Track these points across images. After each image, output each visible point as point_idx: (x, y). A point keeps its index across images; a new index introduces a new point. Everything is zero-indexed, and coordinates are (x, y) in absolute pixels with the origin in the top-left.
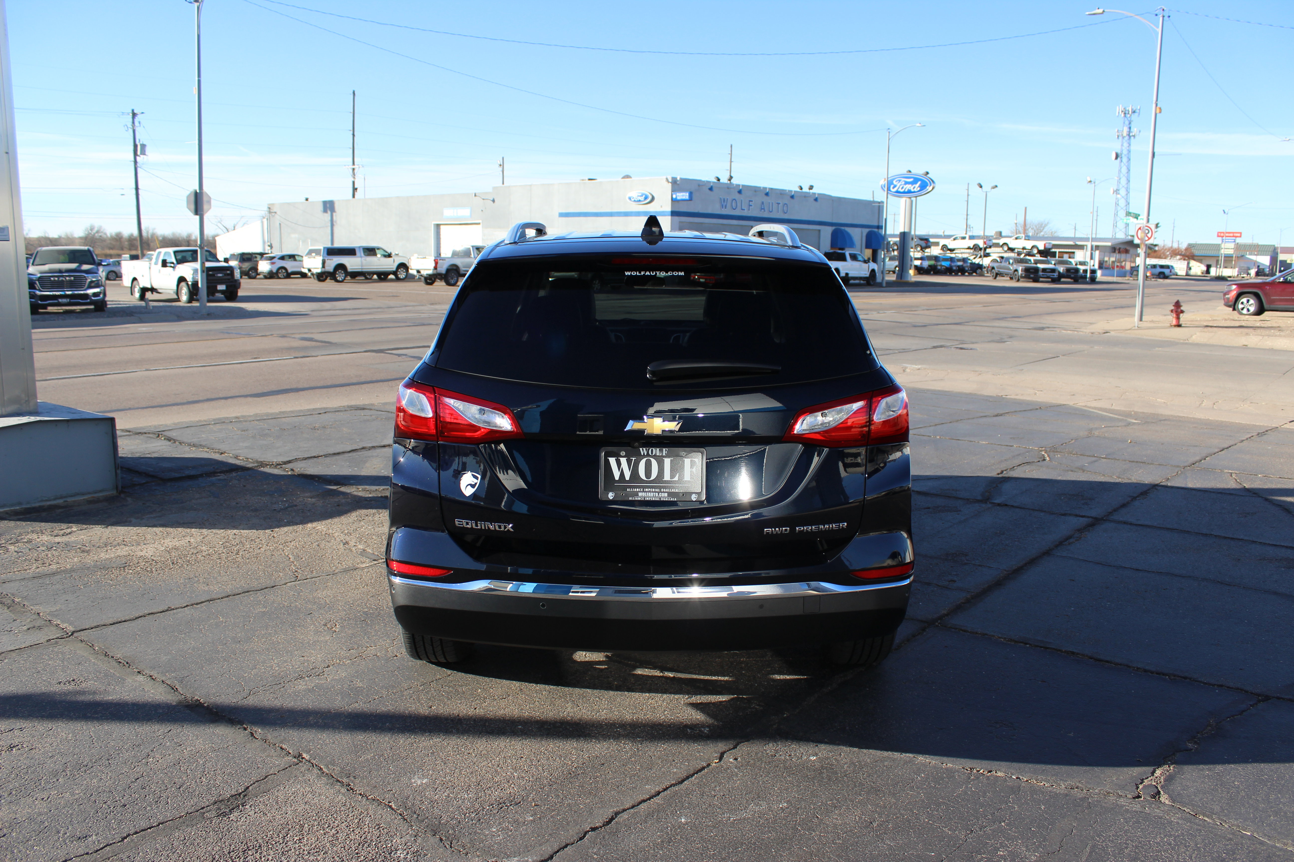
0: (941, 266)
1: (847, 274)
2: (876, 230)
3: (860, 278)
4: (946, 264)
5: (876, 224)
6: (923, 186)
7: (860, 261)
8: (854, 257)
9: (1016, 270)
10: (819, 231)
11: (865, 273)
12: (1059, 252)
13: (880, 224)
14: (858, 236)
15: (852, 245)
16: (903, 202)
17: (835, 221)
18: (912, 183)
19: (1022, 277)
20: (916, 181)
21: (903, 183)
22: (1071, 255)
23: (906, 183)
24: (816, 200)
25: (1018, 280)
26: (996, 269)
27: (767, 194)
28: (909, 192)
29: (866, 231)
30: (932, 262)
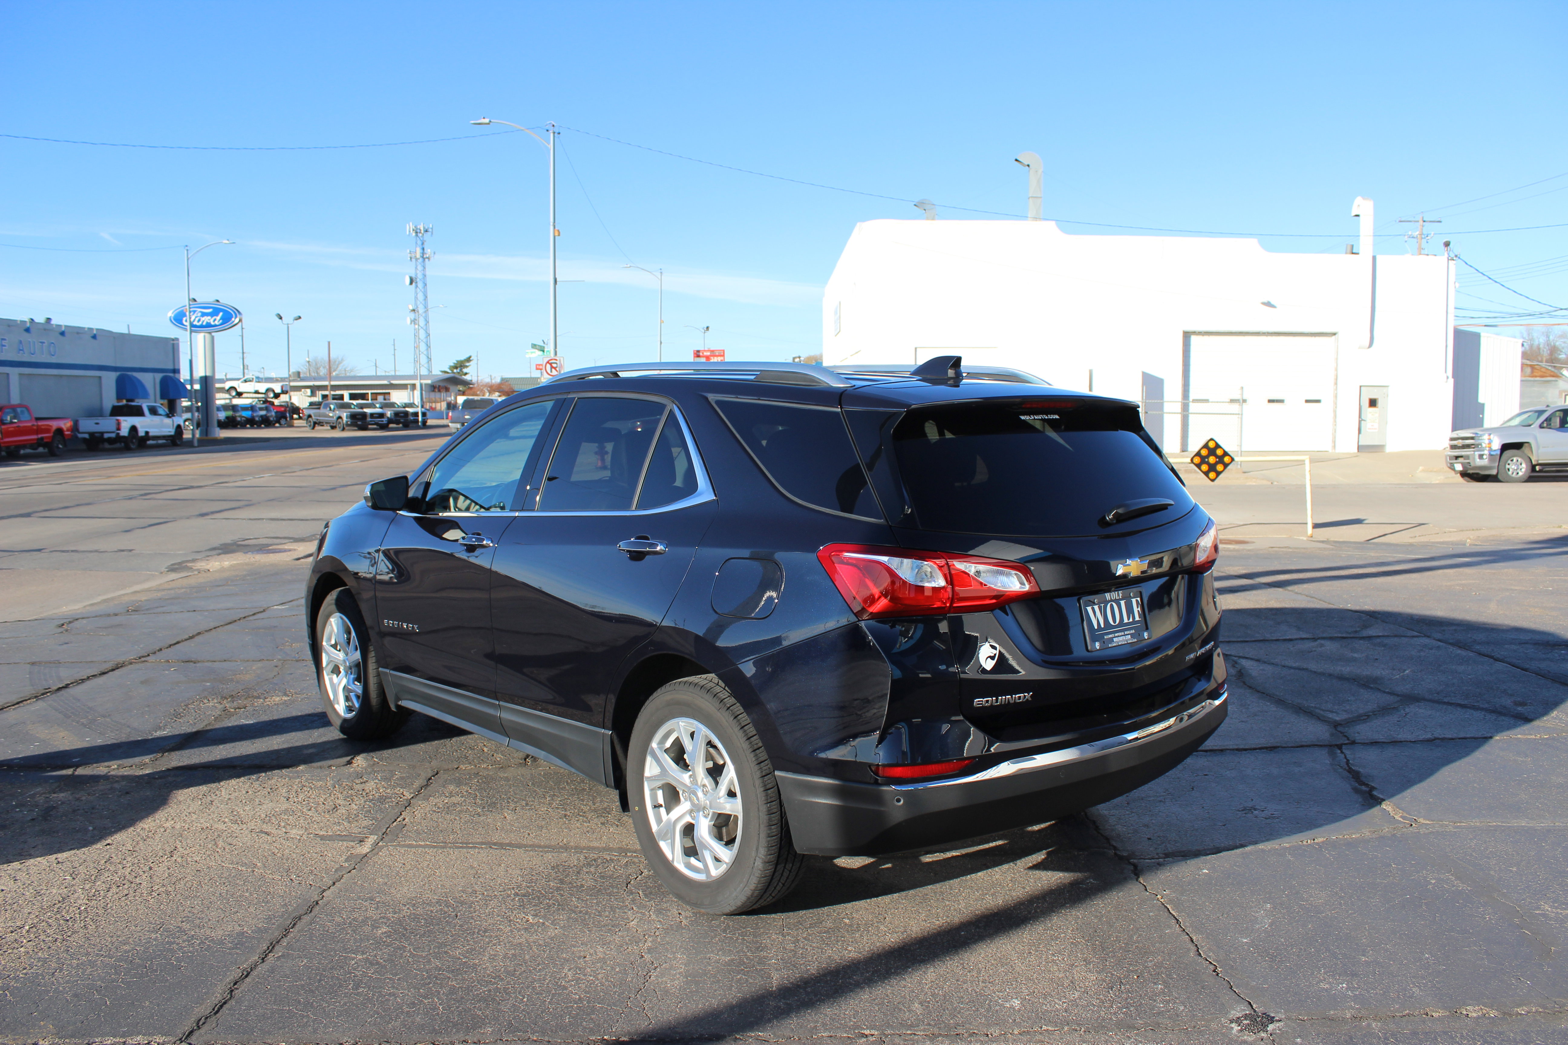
0: (241, 417)
1: (147, 433)
2: (172, 375)
3: (164, 437)
4: (247, 414)
5: (171, 367)
6: (227, 318)
7: (160, 415)
8: (153, 411)
9: (340, 417)
10: (100, 378)
11: (171, 431)
12: (372, 394)
13: (176, 367)
14: (150, 381)
15: (145, 396)
16: (200, 338)
17: (119, 365)
18: (211, 315)
19: (348, 425)
20: (215, 312)
21: (200, 314)
22: (387, 396)
23: (204, 315)
24: (94, 337)
25: (343, 429)
26: (313, 417)
27: (27, 330)
28: (209, 325)
29: (159, 376)
30: (230, 413)
